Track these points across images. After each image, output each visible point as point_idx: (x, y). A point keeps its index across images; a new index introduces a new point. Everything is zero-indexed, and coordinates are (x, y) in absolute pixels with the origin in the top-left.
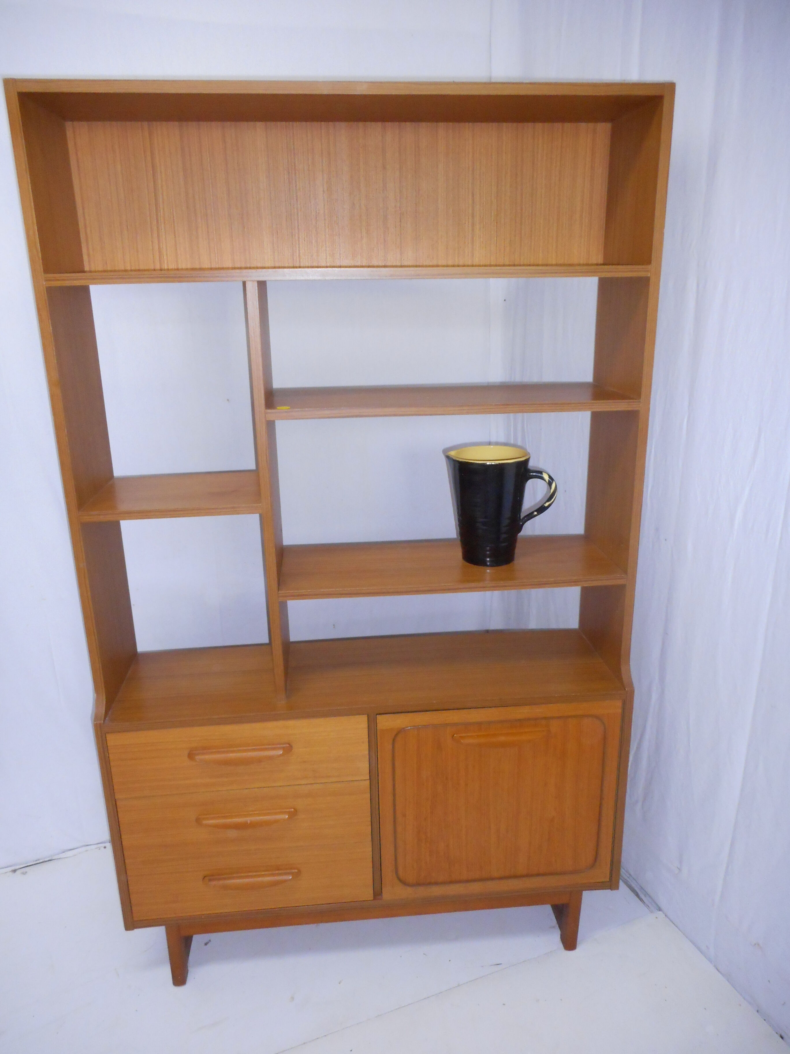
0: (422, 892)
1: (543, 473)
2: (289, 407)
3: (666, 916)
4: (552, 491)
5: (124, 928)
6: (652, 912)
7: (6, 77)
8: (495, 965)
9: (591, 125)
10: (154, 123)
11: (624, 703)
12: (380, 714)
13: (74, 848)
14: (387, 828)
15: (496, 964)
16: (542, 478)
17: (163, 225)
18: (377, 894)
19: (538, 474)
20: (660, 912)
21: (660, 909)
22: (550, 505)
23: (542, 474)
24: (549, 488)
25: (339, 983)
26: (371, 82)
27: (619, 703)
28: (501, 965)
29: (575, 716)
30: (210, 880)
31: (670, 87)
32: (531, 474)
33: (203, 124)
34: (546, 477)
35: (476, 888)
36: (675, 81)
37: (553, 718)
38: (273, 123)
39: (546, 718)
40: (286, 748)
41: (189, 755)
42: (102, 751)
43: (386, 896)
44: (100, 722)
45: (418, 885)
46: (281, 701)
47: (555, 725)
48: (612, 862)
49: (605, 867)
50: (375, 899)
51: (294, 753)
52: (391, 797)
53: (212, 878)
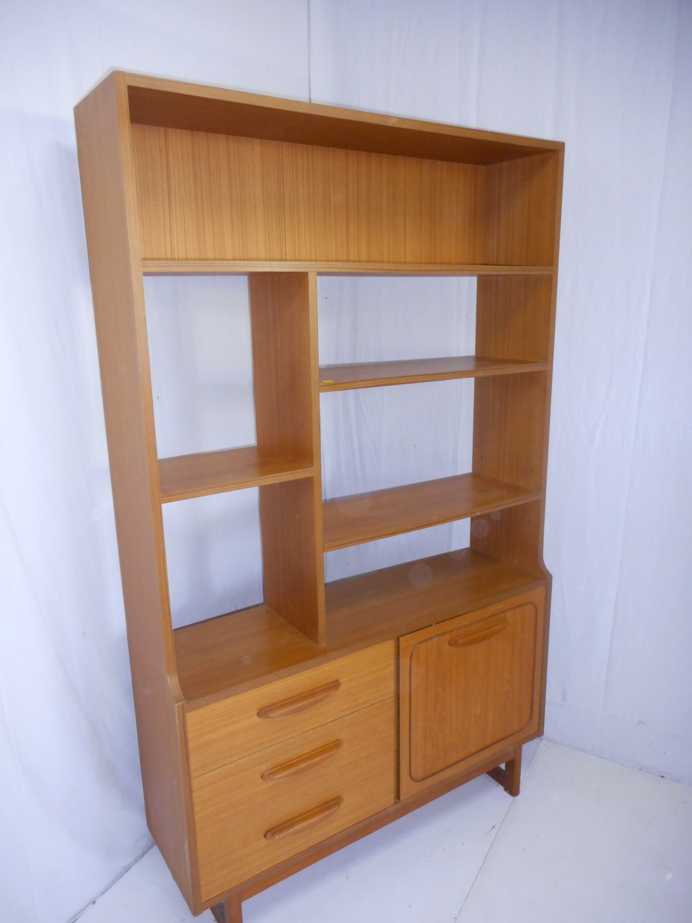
0: (427, 784)
2: (333, 381)
5: (191, 917)
11: (546, 587)
12: (401, 636)
18: (397, 797)
27: (544, 589)
29: (520, 606)
30: (273, 834)
31: (562, 146)
35: (461, 767)
37: (508, 610)
39: (504, 612)
40: (335, 685)
41: (259, 715)
42: (183, 732)
43: (402, 798)
44: (182, 703)
45: (425, 778)
46: (323, 644)
47: (509, 615)
48: (540, 714)
49: (536, 720)
50: (395, 803)
51: (342, 687)
52: (408, 707)
53: (275, 830)
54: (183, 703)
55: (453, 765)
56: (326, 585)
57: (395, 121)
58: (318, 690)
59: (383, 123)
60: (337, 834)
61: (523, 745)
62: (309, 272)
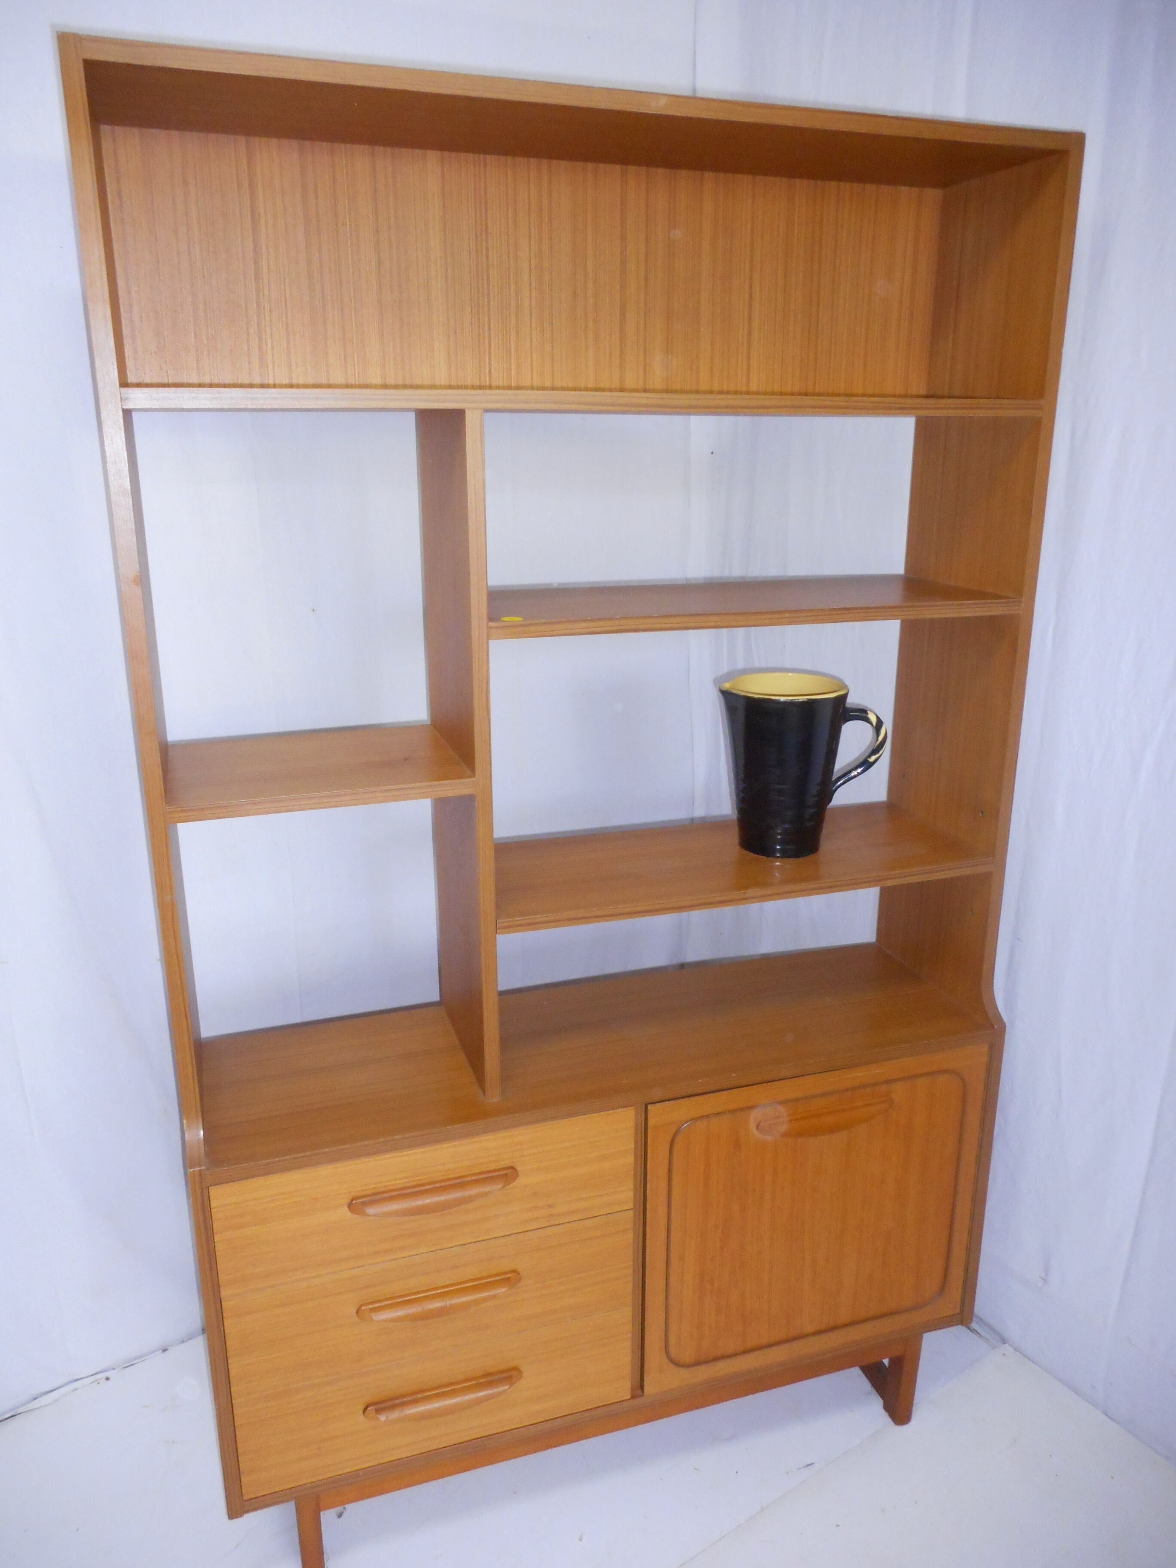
0: (704, 1373)
1: (869, 712)
2: (522, 619)
3: (1015, 1349)
4: (881, 738)
5: (226, 1517)
6: (994, 1347)
7: (64, 30)
8: (805, 1466)
9: (915, 190)
10: (257, 140)
11: (991, 1048)
12: (651, 1103)
13: (54, 1388)
14: (655, 1282)
15: (806, 1464)
16: (868, 720)
17: (267, 314)
18: (639, 1386)
19: (861, 714)
20: (1006, 1345)
21: (1004, 1341)
22: (876, 760)
23: (867, 714)
24: (875, 735)
25: (581, 1540)
26: (673, 96)
27: (985, 1048)
28: (813, 1465)
29: (926, 1074)
30: (378, 1411)
31: (1077, 140)
32: (851, 714)
33: (340, 147)
34: (873, 719)
35: (778, 1355)
36: (1084, 131)
37: (895, 1080)
38: (454, 155)
39: (888, 1082)
40: (508, 1174)
41: (350, 1206)
42: (201, 1218)
43: (649, 1389)
44: (200, 1168)
45: (698, 1363)
46: (494, 1097)
47: (899, 1092)
48: (965, 1283)
49: (955, 1292)
50: (633, 1397)
51: (521, 1181)
52: (664, 1235)
53: (381, 1406)
54: (200, 1170)
55: (761, 1348)
56: (502, 994)
57: (663, 101)
58: (469, 1179)
59: (634, 109)
60: (505, 1431)
61: (925, 1335)
62: (466, 410)
